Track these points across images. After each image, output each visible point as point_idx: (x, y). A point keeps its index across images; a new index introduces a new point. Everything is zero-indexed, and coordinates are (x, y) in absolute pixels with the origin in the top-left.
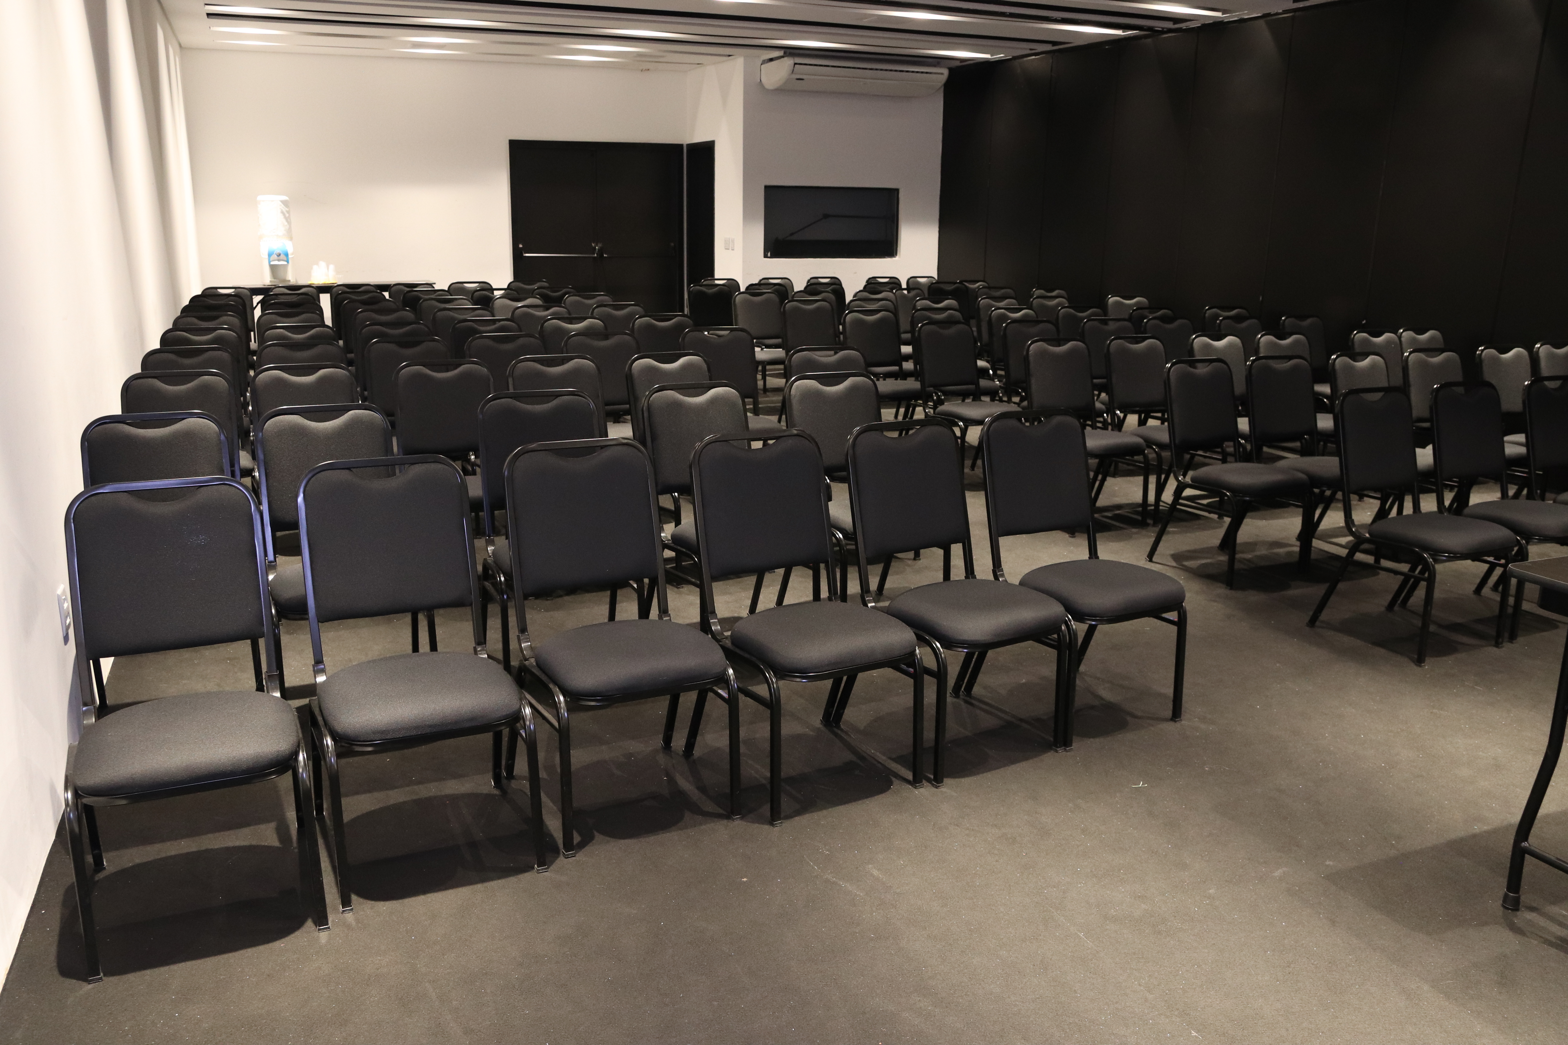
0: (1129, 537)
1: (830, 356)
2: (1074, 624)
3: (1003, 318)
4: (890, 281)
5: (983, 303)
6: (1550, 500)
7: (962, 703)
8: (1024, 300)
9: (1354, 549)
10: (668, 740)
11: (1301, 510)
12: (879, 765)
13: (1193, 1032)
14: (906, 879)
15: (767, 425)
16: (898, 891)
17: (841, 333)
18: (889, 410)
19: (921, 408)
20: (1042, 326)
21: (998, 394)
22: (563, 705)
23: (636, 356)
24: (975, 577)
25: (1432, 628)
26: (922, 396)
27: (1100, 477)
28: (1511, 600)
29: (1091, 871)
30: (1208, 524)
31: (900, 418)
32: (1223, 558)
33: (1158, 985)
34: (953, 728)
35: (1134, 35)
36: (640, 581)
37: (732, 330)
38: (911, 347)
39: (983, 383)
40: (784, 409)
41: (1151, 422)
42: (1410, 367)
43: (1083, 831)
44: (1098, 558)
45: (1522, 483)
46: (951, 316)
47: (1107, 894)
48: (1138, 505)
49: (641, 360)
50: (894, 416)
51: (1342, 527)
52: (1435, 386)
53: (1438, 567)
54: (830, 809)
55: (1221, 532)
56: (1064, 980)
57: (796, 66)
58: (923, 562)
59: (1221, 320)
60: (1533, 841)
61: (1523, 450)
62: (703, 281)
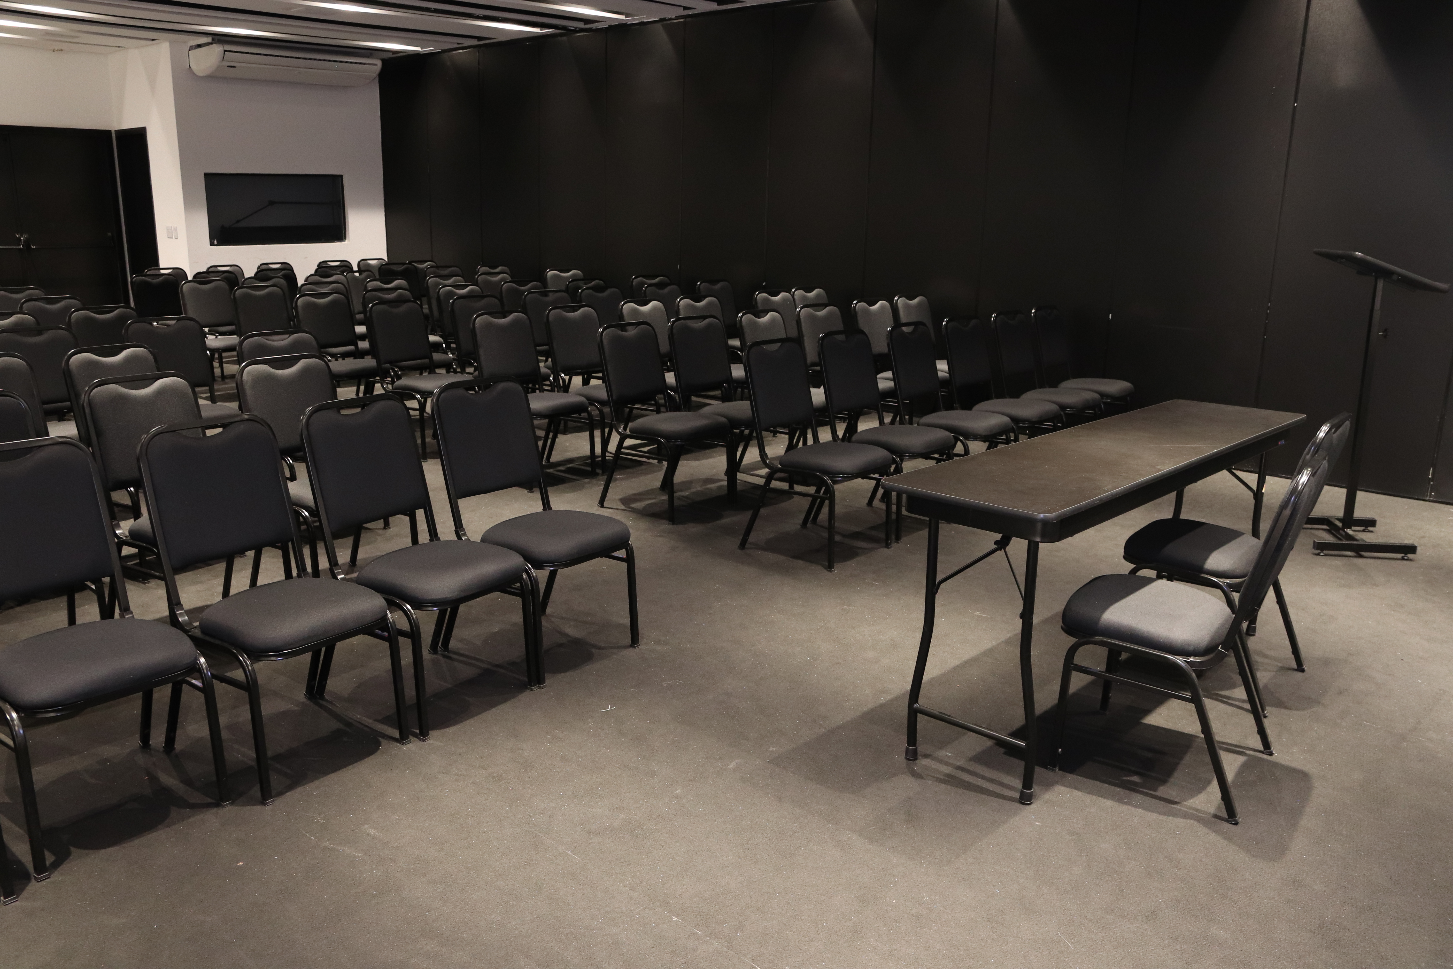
0: (581, 487)
1: (284, 339)
2: (534, 572)
3: (450, 294)
4: (341, 265)
5: (431, 281)
6: (915, 424)
7: (441, 658)
8: (470, 278)
9: (769, 478)
10: (145, 738)
11: (725, 449)
12: (366, 728)
13: (673, 917)
14: (402, 832)
15: (226, 412)
16: (395, 845)
17: (295, 317)
18: (350, 388)
19: (379, 385)
20: (485, 301)
21: (452, 365)
22: (16, 722)
23: (73, 351)
24: (439, 539)
25: (837, 538)
26: (380, 373)
27: (551, 435)
28: (894, 508)
29: (573, 793)
30: (651, 470)
31: (361, 395)
32: (665, 497)
33: (640, 883)
34: (433, 683)
35: (552, 33)
36: (97, 581)
37: (178, 319)
38: (365, 327)
39: (437, 356)
40: (238, 396)
41: (593, 382)
42: (802, 321)
43: (563, 758)
44: (551, 509)
45: (896, 412)
46: (400, 295)
47: (588, 811)
48: (586, 458)
49: (79, 355)
50: (355, 393)
51: (758, 461)
52: (821, 335)
53: (836, 487)
54: (322, 779)
55: (660, 475)
56: (557, 896)
57: (226, 53)
58: (393, 530)
59: (647, 287)
60: (923, 702)
61: (891, 384)
62: (146, 271)
